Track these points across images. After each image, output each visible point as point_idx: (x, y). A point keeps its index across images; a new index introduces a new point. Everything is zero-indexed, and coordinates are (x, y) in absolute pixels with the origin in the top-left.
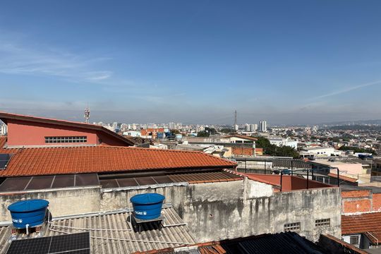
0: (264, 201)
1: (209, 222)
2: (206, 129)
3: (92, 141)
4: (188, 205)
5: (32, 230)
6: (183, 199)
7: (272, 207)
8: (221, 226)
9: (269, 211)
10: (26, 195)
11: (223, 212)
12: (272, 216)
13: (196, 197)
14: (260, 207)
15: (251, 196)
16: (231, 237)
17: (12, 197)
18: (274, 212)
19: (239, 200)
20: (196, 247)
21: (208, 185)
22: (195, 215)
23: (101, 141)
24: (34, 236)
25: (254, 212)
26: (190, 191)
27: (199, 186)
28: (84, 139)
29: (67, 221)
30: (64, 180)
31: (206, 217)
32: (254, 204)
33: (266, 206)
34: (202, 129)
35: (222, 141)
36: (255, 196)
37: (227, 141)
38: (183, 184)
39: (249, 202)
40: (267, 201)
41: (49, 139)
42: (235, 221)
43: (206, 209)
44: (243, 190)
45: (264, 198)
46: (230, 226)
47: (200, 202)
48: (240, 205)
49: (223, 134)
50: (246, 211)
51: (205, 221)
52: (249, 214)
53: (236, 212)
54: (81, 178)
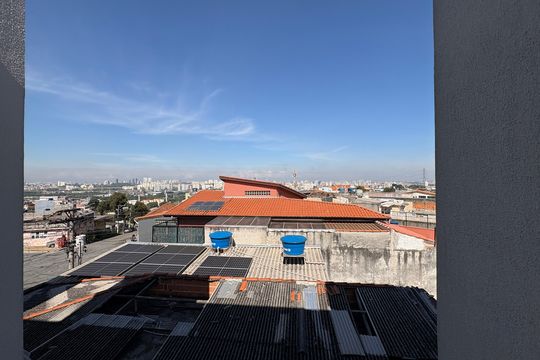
0: (413, 253)
1: (355, 266)
2: (394, 185)
3: (274, 194)
4: (335, 248)
5: (221, 251)
6: (330, 242)
7: (423, 261)
8: (367, 271)
9: (420, 265)
10: (222, 228)
11: (369, 258)
12: (424, 269)
13: (342, 243)
14: (410, 260)
15: (398, 248)
16: (377, 282)
17: (215, 229)
18: (426, 266)
19: (385, 250)
20: (315, 284)
21: (354, 234)
22: (341, 257)
23: (280, 195)
24: (222, 255)
25: (402, 262)
26: (336, 237)
27: (345, 234)
28: (268, 193)
29: (244, 248)
30: (247, 220)
31: (352, 261)
32: (402, 255)
33: (417, 259)
34: (390, 185)
35: (403, 196)
36: (404, 248)
37: (409, 196)
38: (331, 230)
39: (396, 253)
40: (417, 254)
41: (247, 193)
42: (381, 268)
43: (352, 254)
44: (389, 242)
45: (414, 252)
46: (376, 272)
47: (346, 247)
48: (387, 254)
49: (410, 190)
50: (393, 261)
51: (351, 264)
52: (396, 264)
53: (382, 260)
54: (259, 220)
